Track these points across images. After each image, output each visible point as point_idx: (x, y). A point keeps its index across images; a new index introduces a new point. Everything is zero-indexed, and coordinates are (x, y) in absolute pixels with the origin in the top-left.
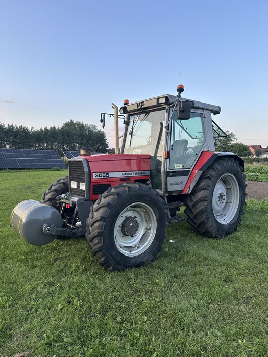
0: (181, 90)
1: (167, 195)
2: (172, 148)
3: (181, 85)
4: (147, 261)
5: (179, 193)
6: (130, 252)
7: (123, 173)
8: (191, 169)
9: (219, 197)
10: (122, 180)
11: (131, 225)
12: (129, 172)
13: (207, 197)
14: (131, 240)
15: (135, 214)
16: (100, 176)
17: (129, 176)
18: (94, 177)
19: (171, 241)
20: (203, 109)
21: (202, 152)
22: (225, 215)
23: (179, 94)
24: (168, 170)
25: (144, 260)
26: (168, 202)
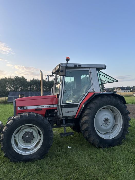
0: (68, 60)
1: (64, 118)
2: (65, 91)
3: (68, 57)
4: (35, 159)
5: (73, 117)
6: (25, 152)
7: (37, 106)
8: (80, 103)
9: (104, 121)
10: (36, 110)
11: (27, 136)
12: (42, 106)
13: (87, 121)
14: (29, 145)
15: (32, 130)
16: (22, 108)
17: (42, 108)
18: (18, 109)
19: (69, 147)
20: (89, 68)
21: (89, 93)
22: (112, 133)
23: (67, 62)
24: (62, 104)
25: (32, 158)
26: (65, 123)
